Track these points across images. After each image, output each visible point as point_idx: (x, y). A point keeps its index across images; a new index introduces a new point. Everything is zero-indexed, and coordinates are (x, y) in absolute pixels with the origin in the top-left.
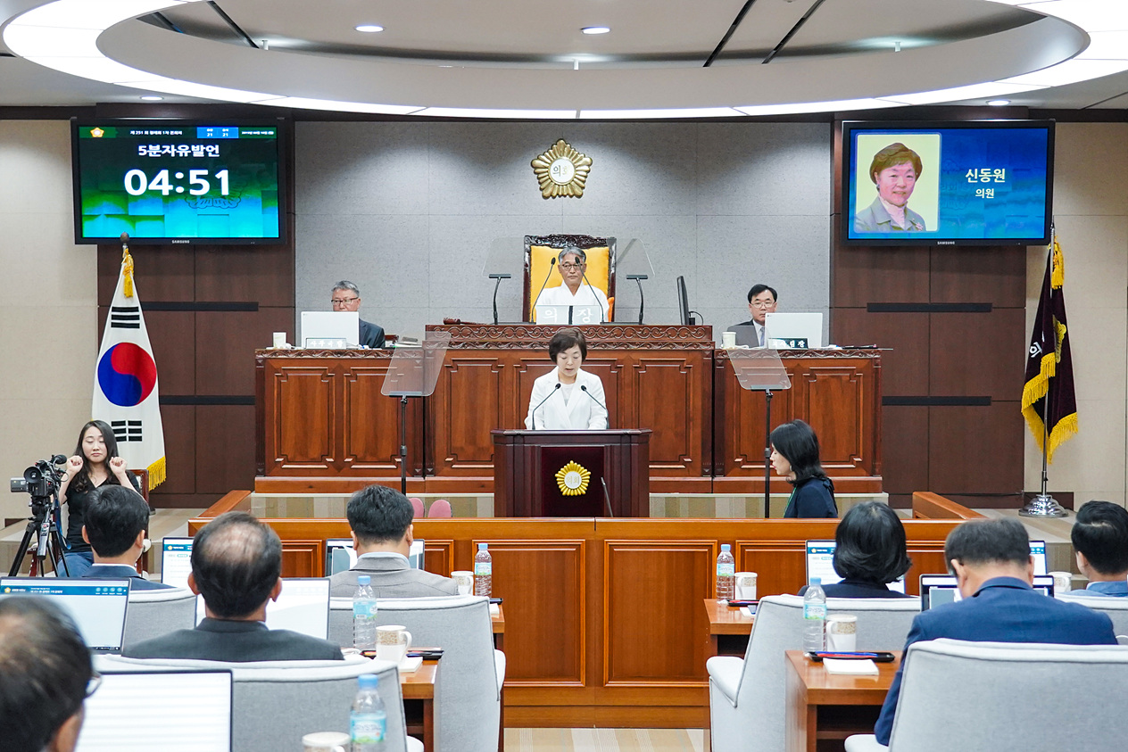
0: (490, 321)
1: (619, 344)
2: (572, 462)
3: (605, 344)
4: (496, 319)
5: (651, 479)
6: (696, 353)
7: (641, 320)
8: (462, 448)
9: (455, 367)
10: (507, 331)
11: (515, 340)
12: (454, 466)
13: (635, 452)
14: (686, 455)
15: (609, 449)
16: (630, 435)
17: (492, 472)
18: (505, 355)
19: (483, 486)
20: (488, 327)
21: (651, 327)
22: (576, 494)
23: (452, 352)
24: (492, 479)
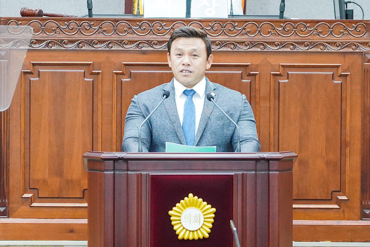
0: (83, 12)
1: (253, 44)
2: (191, 195)
3: (234, 44)
4: (90, 10)
5: (295, 222)
6: (356, 57)
7: (282, 12)
8: (45, 181)
9: (36, 73)
10: (106, 26)
11: (115, 37)
12: (34, 205)
13: (275, 183)
14: (341, 191)
15: (240, 178)
16: (268, 160)
17: (85, 213)
18: (102, 58)
19: (72, 231)
20: (80, 20)
21: (295, 22)
22: (196, 238)
23: (35, 54)
24: (85, 221)
